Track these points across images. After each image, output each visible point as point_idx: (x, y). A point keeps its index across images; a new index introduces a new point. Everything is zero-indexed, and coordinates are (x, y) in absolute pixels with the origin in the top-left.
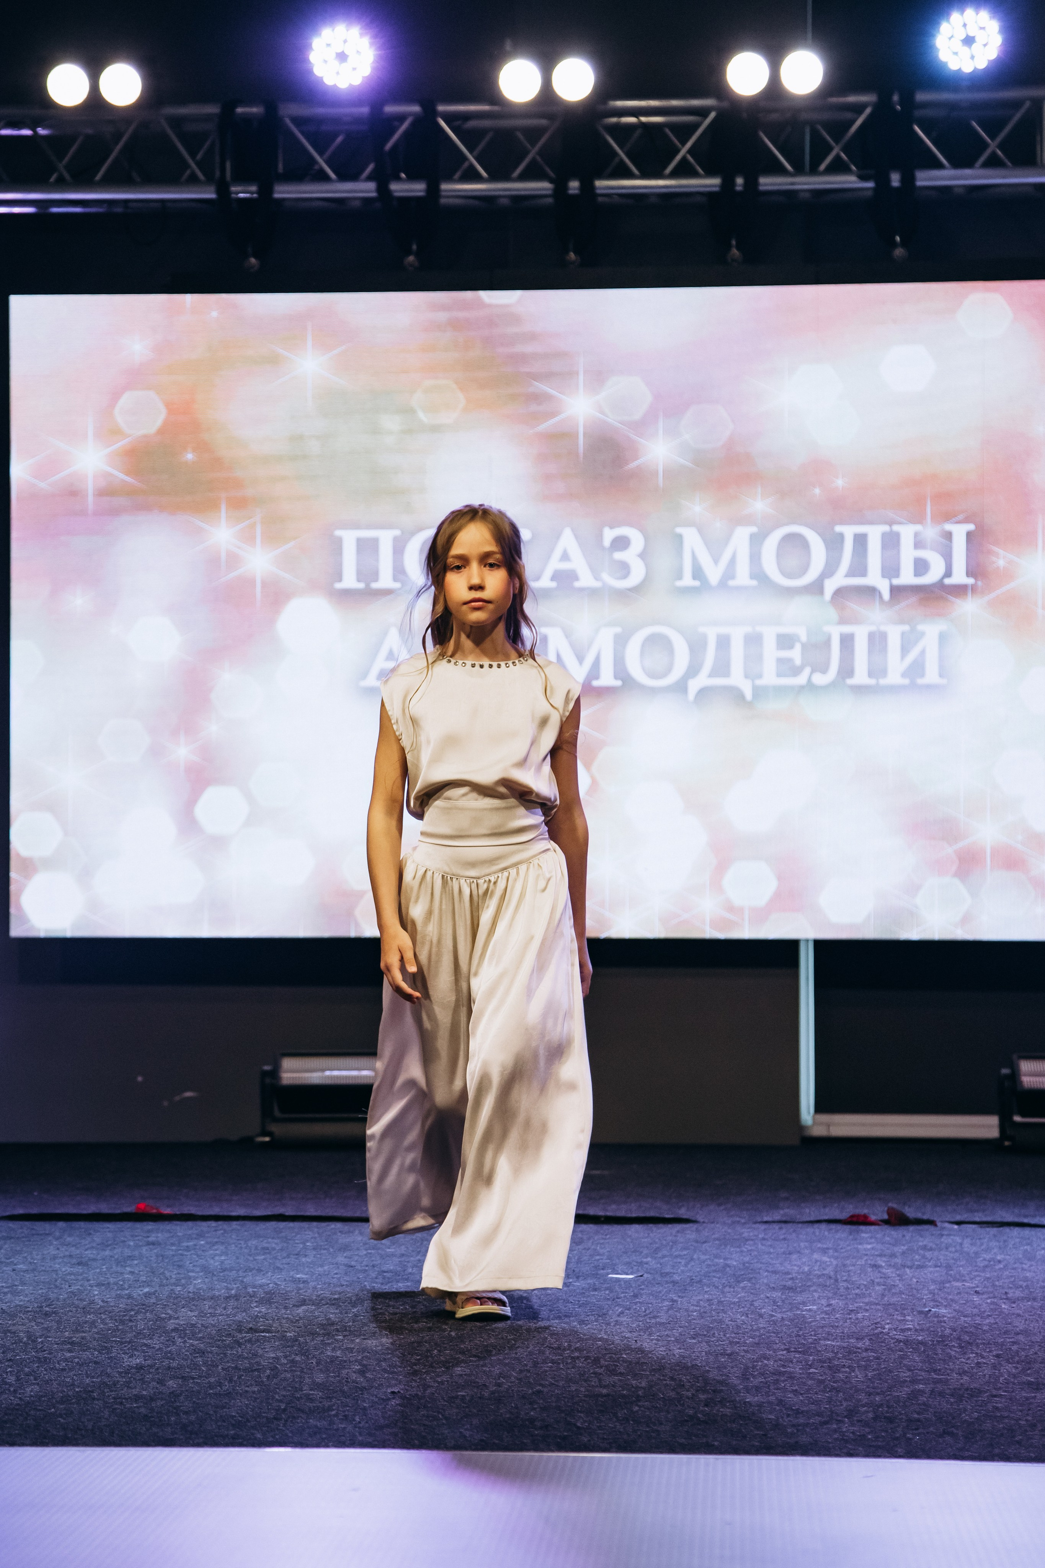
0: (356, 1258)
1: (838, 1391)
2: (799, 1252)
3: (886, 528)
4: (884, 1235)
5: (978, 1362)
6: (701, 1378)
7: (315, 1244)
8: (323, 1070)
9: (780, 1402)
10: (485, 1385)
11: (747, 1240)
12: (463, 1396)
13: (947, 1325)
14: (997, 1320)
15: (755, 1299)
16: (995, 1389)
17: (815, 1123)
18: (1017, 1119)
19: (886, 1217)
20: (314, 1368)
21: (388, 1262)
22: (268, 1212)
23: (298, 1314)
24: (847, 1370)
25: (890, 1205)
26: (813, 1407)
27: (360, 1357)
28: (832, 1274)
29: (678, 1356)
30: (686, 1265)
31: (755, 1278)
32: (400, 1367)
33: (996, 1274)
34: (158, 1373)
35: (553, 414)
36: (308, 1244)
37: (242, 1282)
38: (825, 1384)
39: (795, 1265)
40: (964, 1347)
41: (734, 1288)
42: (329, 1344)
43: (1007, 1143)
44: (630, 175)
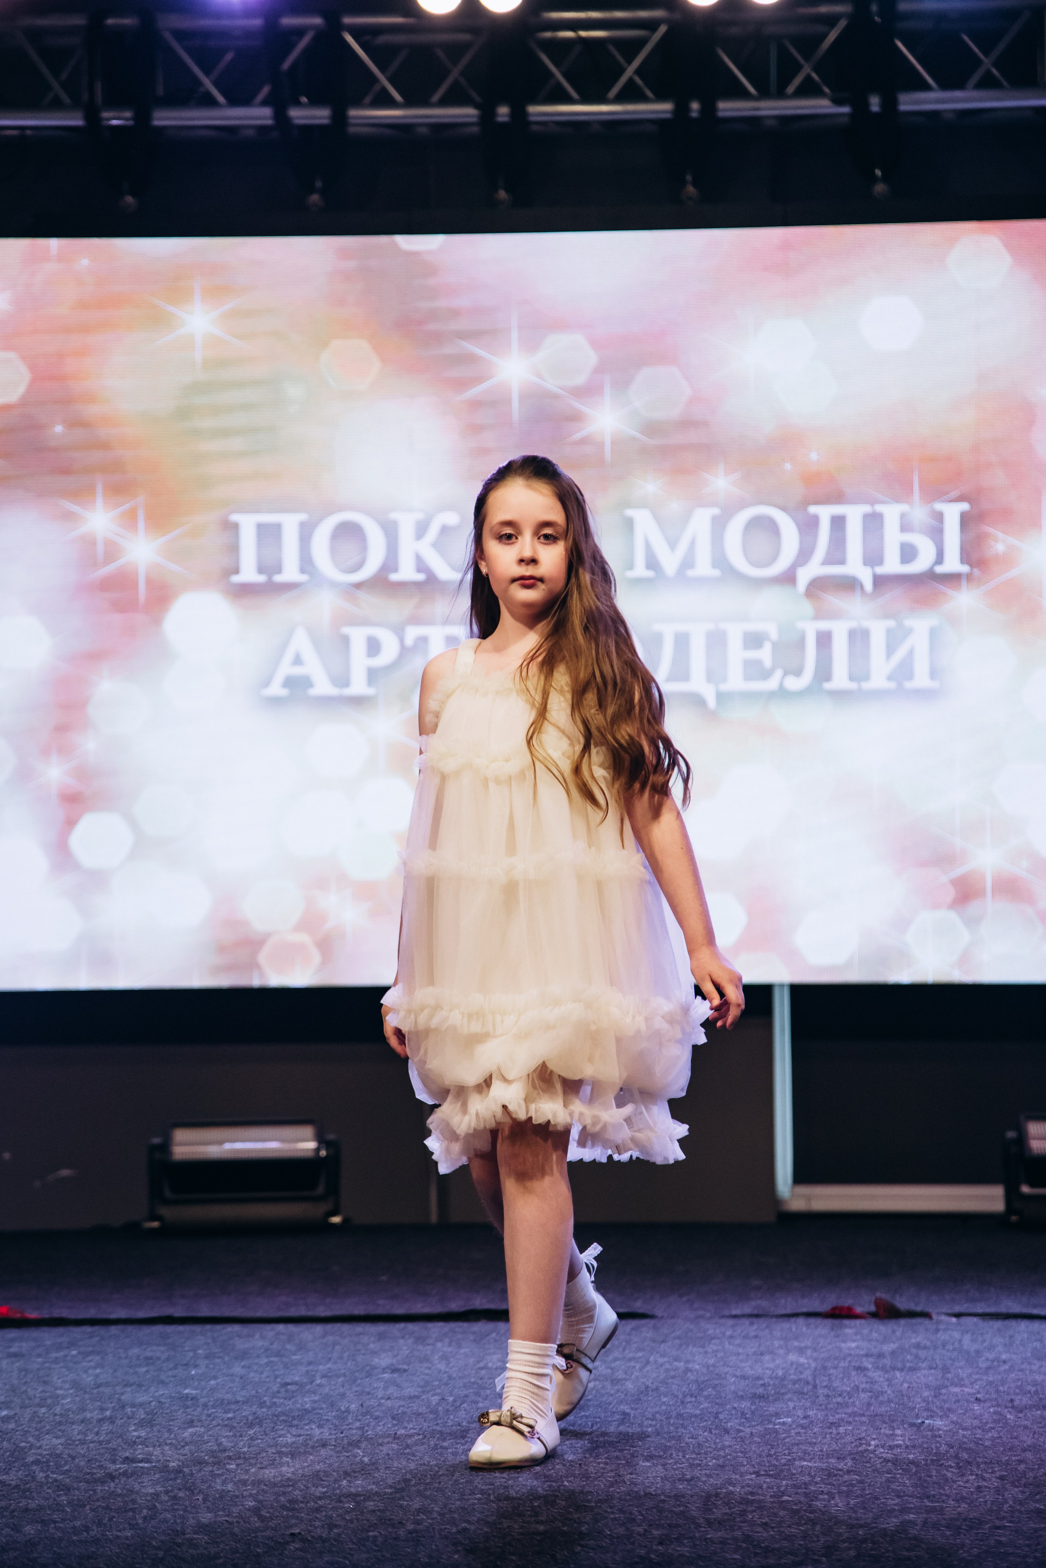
0: (255, 1368)
1: (814, 1524)
2: (772, 1353)
3: (867, 508)
4: (871, 1331)
5: (978, 1486)
6: (654, 1510)
7: (208, 1351)
8: (221, 1143)
9: (747, 1538)
10: (400, 1523)
11: (712, 1338)
12: (376, 1537)
13: (943, 1440)
14: (1001, 1434)
15: (720, 1410)
16: (998, 1518)
17: (793, 1195)
18: (1025, 1189)
19: (873, 1308)
20: (199, 1505)
21: (292, 1372)
22: (154, 1314)
23: (184, 1438)
24: (826, 1496)
25: (878, 1294)
26: (785, 1544)
27: (254, 1492)
28: (810, 1378)
29: (629, 1483)
30: (641, 1369)
31: (721, 1384)
32: (302, 1502)
33: (999, 1377)
34: (13, 1517)
35: (479, 380)
36: (200, 1351)
37: (119, 1400)
38: (800, 1514)
39: (767, 1368)
40: (963, 1467)
41: (696, 1397)
42: (218, 1475)
43: (1014, 1218)
44: (570, 101)
